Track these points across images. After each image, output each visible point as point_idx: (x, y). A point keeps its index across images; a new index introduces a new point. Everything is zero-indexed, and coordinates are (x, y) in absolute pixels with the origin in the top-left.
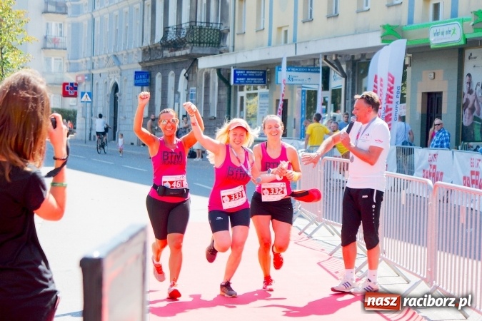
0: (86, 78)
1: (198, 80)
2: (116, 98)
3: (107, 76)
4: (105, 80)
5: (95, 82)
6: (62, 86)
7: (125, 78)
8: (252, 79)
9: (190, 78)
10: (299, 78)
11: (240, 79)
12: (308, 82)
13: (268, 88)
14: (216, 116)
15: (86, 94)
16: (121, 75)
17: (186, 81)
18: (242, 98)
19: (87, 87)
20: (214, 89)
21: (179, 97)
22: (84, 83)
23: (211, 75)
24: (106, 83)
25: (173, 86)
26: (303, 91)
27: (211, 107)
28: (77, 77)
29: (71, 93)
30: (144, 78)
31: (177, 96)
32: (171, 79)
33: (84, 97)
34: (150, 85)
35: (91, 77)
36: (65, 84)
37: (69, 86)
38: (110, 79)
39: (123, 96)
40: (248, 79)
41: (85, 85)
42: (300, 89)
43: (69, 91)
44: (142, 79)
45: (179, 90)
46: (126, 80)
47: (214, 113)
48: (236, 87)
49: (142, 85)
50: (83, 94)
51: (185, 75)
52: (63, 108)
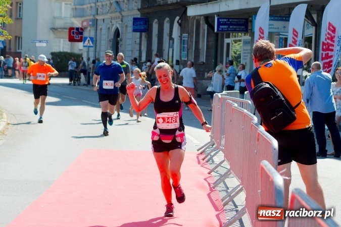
0: (91, 23)
1: (190, 27)
2: (117, 43)
3: (109, 22)
4: (108, 26)
5: (99, 28)
6: (68, 31)
7: (126, 24)
8: (235, 27)
9: (183, 25)
10: (275, 26)
11: (223, 27)
12: (283, 30)
13: (250, 36)
14: (204, 62)
15: (88, 39)
16: (122, 21)
17: (180, 27)
18: (228, 44)
19: (91, 32)
20: (204, 36)
21: (173, 43)
22: (89, 28)
23: (201, 22)
24: (109, 28)
25: (168, 32)
26: (280, 38)
27: (201, 52)
28: (83, 22)
29: (77, 37)
30: (142, 25)
31: (171, 41)
32: (166, 26)
33: (87, 42)
34: (148, 30)
35: (95, 23)
36: (71, 29)
37: (75, 31)
38: (113, 25)
39: (123, 41)
40: (231, 27)
41: (90, 31)
42: (278, 37)
43: (75, 35)
44: (140, 25)
45: (173, 36)
46: (127, 26)
47: (203, 59)
48: (223, 35)
49: (141, 31)
50: (86, 38)
51: (178, 22)
52: (72, 52)
